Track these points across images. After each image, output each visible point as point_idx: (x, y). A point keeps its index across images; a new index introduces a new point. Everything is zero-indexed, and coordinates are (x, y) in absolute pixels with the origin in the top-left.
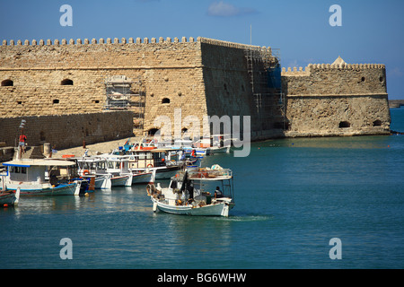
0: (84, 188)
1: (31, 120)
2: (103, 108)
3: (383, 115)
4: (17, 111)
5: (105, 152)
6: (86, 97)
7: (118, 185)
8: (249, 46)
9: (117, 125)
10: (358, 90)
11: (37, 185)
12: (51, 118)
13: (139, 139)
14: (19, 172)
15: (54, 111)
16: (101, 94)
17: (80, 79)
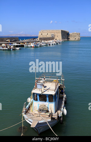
0: (49, 45)
1: (44, 38)
2: (51, 37)
3: (79, 38)
4: (43, 37)
5: (51, 41)
6: (49, 36)
7: (52, 44)
8: (66, 31)
9: (52, 38)
10: (77, 35)
11: (45, 44)
12: (46, 38)
13: (55, 40)
14: (43, 43)
15: (46, 37)
16: (51, 35)
17: (49, 34)
